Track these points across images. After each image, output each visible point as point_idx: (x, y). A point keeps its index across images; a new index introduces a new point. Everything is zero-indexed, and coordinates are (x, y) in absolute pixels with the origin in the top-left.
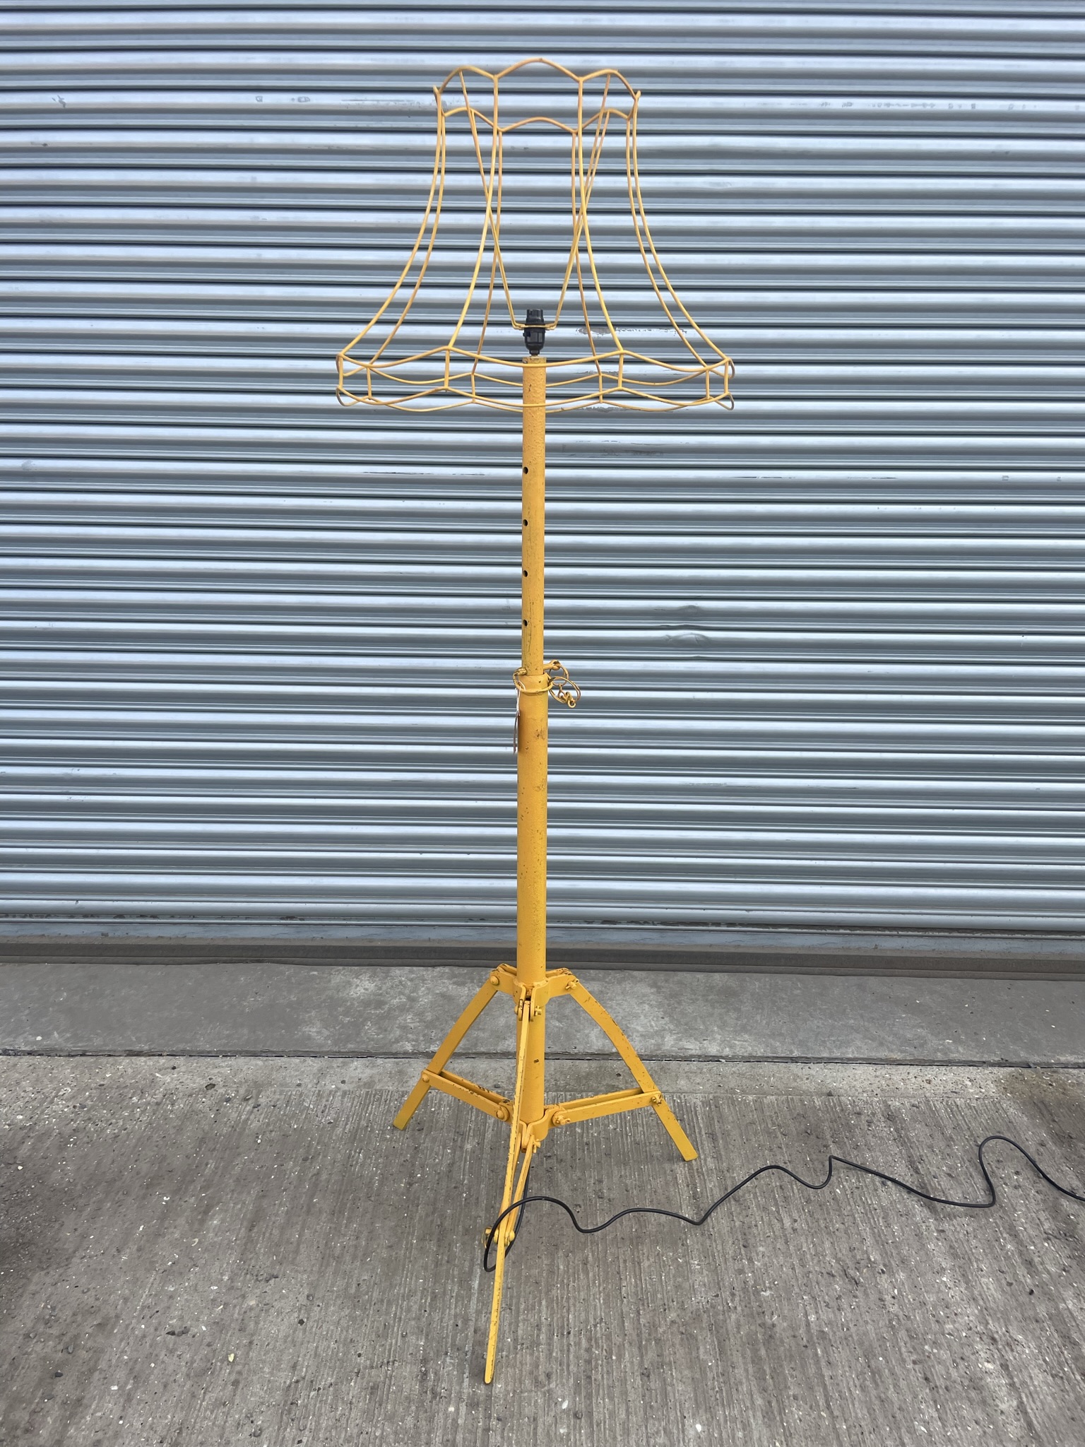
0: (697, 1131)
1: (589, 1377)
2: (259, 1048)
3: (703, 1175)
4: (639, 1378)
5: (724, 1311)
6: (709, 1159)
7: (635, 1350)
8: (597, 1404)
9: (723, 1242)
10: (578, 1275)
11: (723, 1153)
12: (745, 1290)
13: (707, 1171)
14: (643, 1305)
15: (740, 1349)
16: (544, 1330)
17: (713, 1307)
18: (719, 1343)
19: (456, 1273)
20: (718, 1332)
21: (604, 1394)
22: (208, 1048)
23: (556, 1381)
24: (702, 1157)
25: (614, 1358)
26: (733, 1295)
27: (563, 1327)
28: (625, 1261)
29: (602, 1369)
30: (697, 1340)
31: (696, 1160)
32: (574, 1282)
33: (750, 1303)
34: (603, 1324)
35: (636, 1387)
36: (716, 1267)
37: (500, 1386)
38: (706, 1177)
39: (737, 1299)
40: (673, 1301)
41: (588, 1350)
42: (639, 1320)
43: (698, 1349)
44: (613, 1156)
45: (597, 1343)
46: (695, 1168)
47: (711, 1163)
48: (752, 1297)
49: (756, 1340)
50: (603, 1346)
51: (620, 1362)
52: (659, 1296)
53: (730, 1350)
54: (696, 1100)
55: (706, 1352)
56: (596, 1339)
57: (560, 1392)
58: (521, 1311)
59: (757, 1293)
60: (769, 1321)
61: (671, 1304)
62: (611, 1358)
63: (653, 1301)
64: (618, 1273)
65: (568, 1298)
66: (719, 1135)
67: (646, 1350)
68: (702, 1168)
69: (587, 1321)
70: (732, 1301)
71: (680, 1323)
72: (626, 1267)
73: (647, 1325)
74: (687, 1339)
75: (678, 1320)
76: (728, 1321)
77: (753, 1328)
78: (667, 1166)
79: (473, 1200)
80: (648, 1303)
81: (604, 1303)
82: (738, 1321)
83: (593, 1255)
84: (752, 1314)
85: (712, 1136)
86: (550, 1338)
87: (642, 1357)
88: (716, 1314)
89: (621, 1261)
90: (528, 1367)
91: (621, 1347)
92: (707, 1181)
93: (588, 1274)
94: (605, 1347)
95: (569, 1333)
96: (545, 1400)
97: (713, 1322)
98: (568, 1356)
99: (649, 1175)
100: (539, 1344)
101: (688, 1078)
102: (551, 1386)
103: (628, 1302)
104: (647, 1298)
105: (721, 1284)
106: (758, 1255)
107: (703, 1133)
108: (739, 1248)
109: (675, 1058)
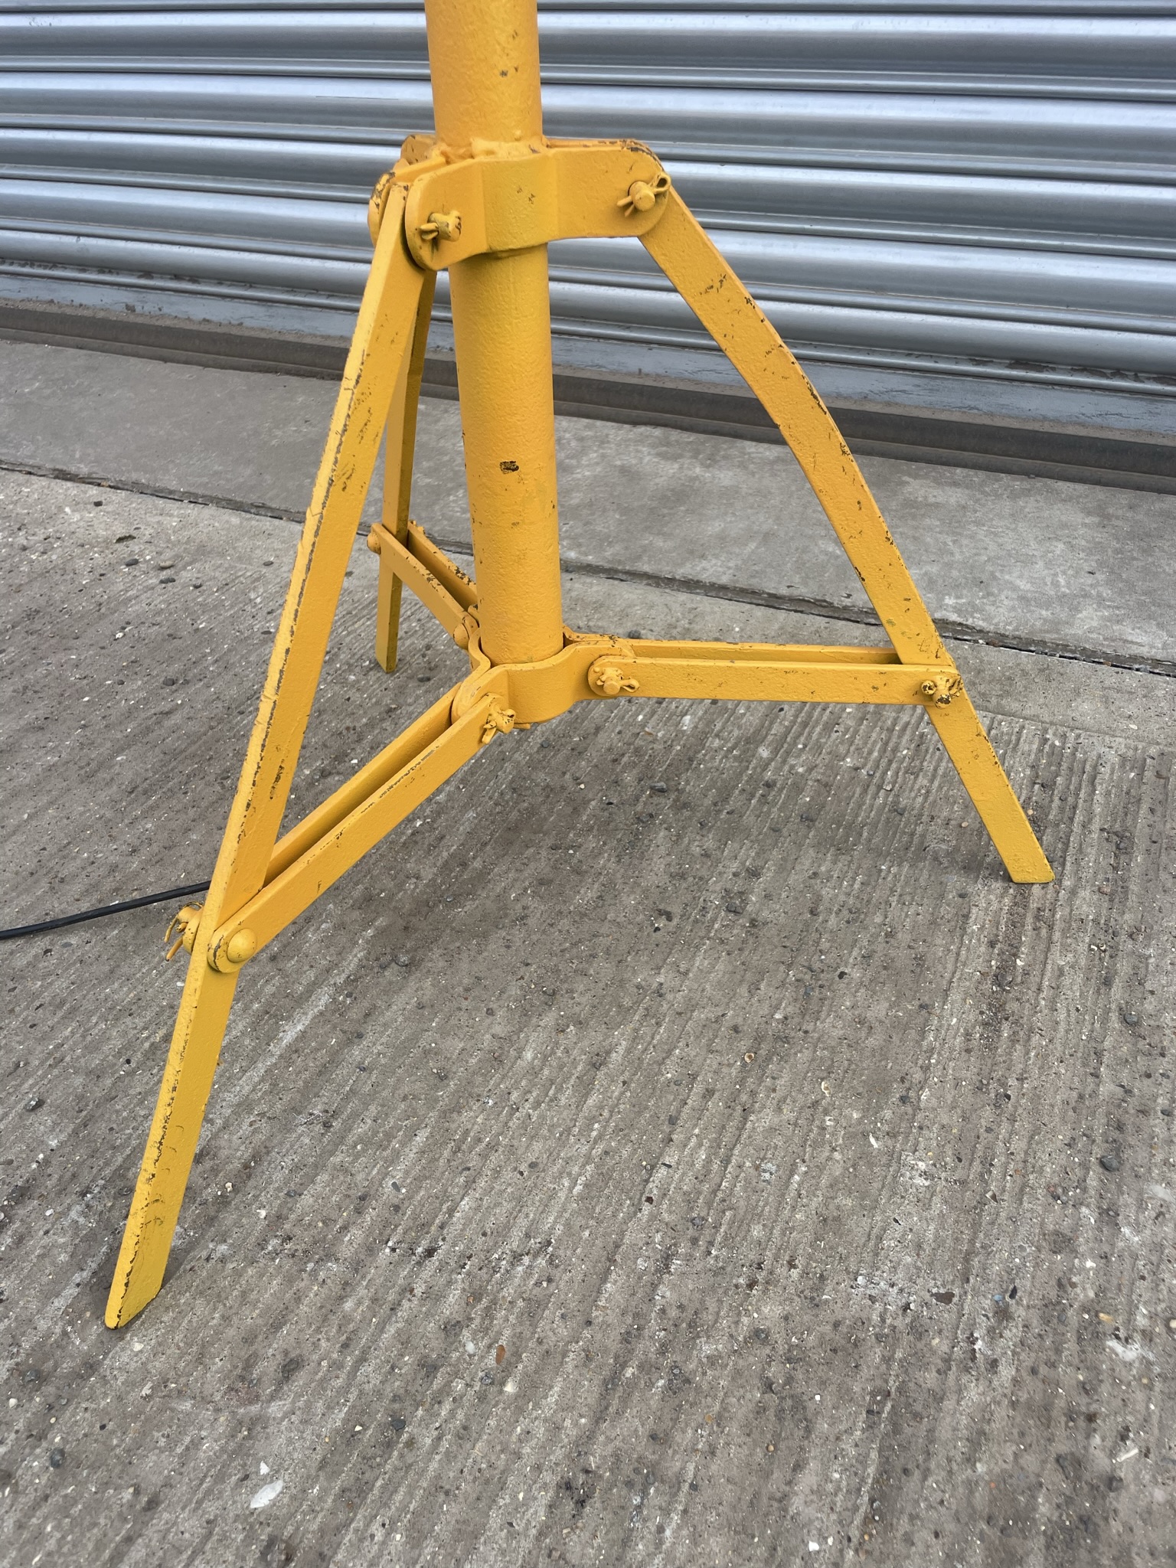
0: (1079, 817)
1: (398, 1425)
2: (253, 498)
3: (1051, 928)
4: (544, 1497)
5: (947, 1360)
6: (1085, 894)
7: (589, 1390)
8: (363, 1537)
9: (1036, 1131)
10: (560, 1089)
11: (1134, 887)
12: (1052, 1310)
13: (1068, 921)
14: (694, 1241)
15: (950, 1527)
16: (370, 1216)
17: (918, 1331)
18: (884, 1471)
19: (269, 989)
20: (896, 1430)
21: (404, 1509)
22: (173, 484)
23: (300, 1395)
24: (1067, 883)
25: (510, 1388)
26: (1003, 1314)
27: (425, 1226)
28: (709, 1093)
29: (452, 1413)
30: (808, 1430)
31: (1045, 885)
32: (537, 1105)
33: (1053, 1365)
34: (542, 1262)
35: (518, 1527)
36: (982, 1203)
37: (138, 1347)
38: (1057, 936)
39: (1012, 1333)
40: (791, 1265)
41: (451, 1329)
42: (654, 1287)
43: (798, 1467)
44: (819, 824)
45: (488, 1313)
46: (1033, 905)
47: (1087, 904)
48: (1071, 1346)
49: (1024, 1517)
50: (500, 1333)
51: (520, 1410)
52: (757, 1231)
53: (913, 1518)
54: (1111, 751)
55: (818, 1492)
56: (494, 1302)
57: (282, 1440)
58: (351, 1139)
59: (1092, 1335)
60: (1100, 1461)
61: (781, 1270)
62: (503, 1383)
63: (728, 1242)
64: (673, 1121)
65: (492, 1147)
66: (1141, 843)
67: (625, 1401)
68: (1053, 911)
69: (502, 1232)
70: (993, 1334)
71: (781, 1348)
72: (700, 1111)
73: (673, 1313)
74: (780, 1414)
75: (778, 1337)
76: (948, 1404)
77: (1030, 1461)
78: (955, 881)
79: (429, 838)
80: (711, 1243)
81: (581, 1198)
82: (985, 1414)
83: (628, 1051)
84: (1047, 1407)
85: (1120, 842)
86: (371, 1250)
87: (598, 1419)
88: (918, 1359)
89: (698, 1088)
90: (251, 1317)
91: (551, 1358)
92: (1056, 949)
93: (586, 1095)
94: (503, 1342)
95: (430, 1252)
96: (223, 1450)
97: (893, 1385)
98: (381, 1328)
99: (892, 891)
100: (330, 1256)
101: (1106, 701)
102: (275, 1409)
103: (653, 1217)
104: (716, 1227)
105: (975, 1262)
106: (1141, 1205)
107: (1095, 826)
108: (1085, 1166)
109: (1091, 656)
